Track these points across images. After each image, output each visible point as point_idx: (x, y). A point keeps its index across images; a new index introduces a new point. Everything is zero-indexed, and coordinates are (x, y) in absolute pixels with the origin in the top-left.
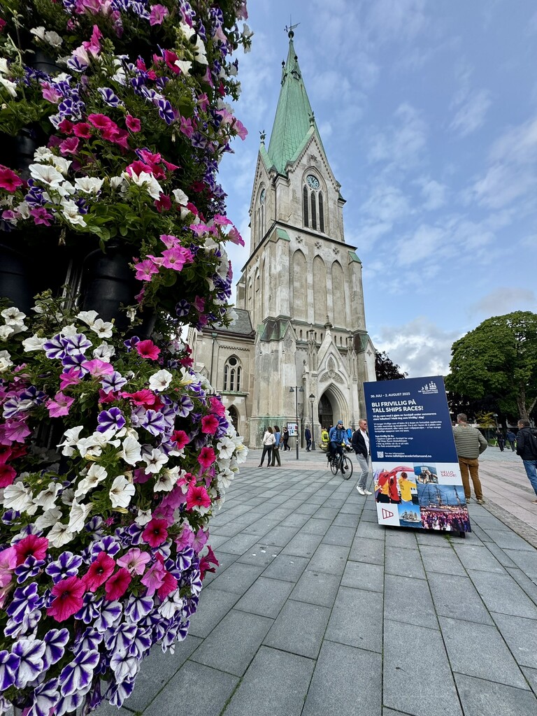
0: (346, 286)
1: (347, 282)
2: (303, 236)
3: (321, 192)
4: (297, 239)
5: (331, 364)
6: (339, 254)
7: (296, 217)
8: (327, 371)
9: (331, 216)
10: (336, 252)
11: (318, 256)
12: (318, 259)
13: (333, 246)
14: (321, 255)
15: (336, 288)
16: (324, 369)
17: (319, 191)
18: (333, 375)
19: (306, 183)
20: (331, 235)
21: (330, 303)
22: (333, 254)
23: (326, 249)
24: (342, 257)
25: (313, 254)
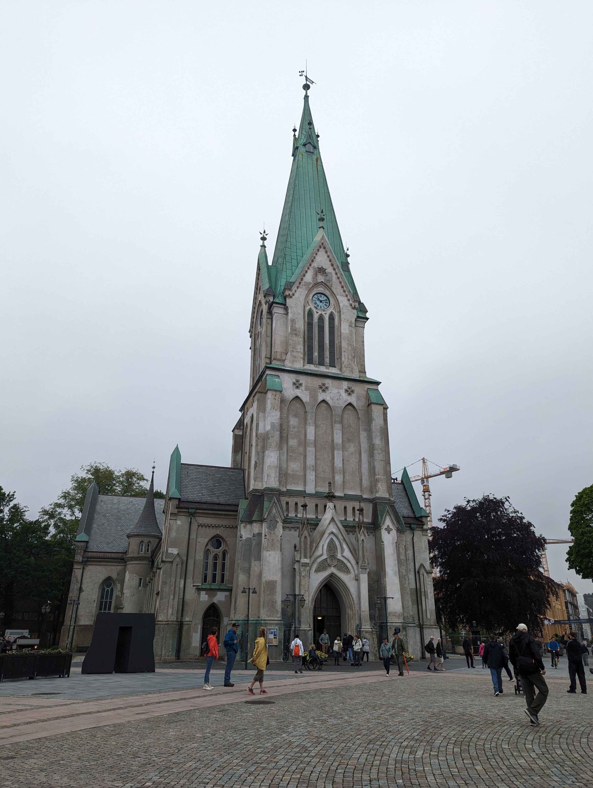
0: (363, 435)
1: (365, 430)
2: (303, 379)
3: (332, 312)
4: (294, 384)
5: (332, 547)
6: (354, 395)
7: (295, 354)
8: (325, 557)
9: (344, 344)
10: (349, 392)
11: (324, 401)
12: (324, 405)
13: (345, 384)
14: (328, 399)
15: (349, 440)
16: (321, 555)
17: (328, 312)
18: (335, 563)
19: (312, 306)
20: (344, 369)
21: (338, 463)
22: (344, 395)
23: (335, 391)
24: (358, 398)
25: (316, 400)
